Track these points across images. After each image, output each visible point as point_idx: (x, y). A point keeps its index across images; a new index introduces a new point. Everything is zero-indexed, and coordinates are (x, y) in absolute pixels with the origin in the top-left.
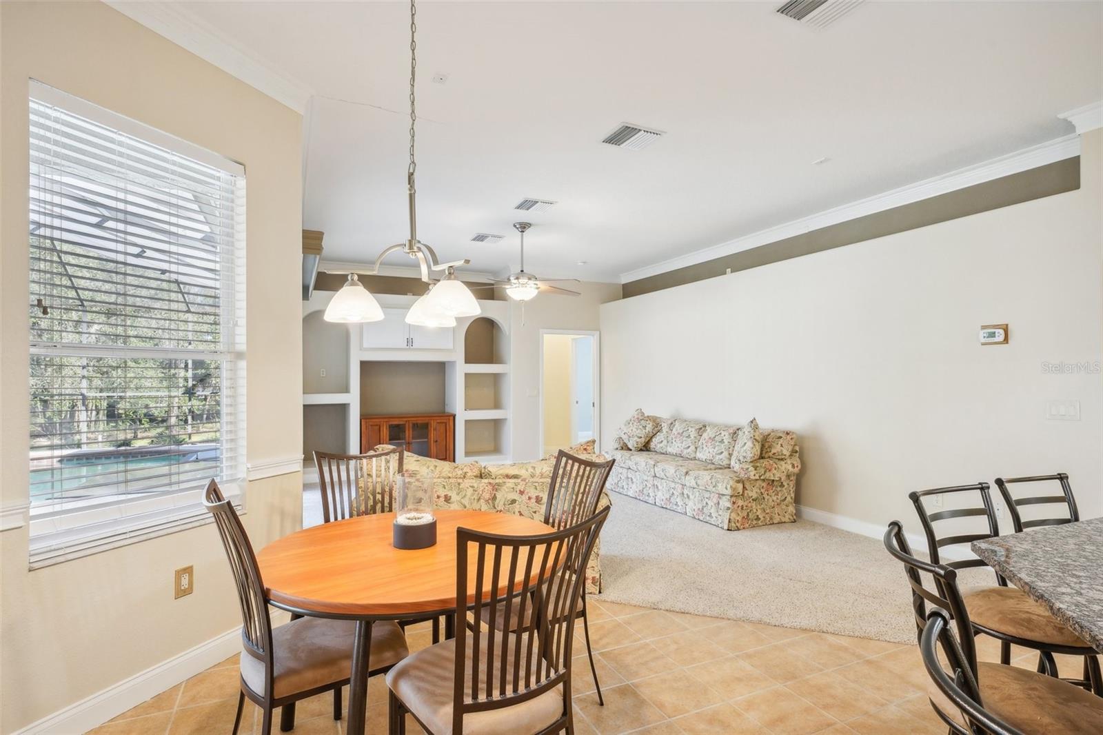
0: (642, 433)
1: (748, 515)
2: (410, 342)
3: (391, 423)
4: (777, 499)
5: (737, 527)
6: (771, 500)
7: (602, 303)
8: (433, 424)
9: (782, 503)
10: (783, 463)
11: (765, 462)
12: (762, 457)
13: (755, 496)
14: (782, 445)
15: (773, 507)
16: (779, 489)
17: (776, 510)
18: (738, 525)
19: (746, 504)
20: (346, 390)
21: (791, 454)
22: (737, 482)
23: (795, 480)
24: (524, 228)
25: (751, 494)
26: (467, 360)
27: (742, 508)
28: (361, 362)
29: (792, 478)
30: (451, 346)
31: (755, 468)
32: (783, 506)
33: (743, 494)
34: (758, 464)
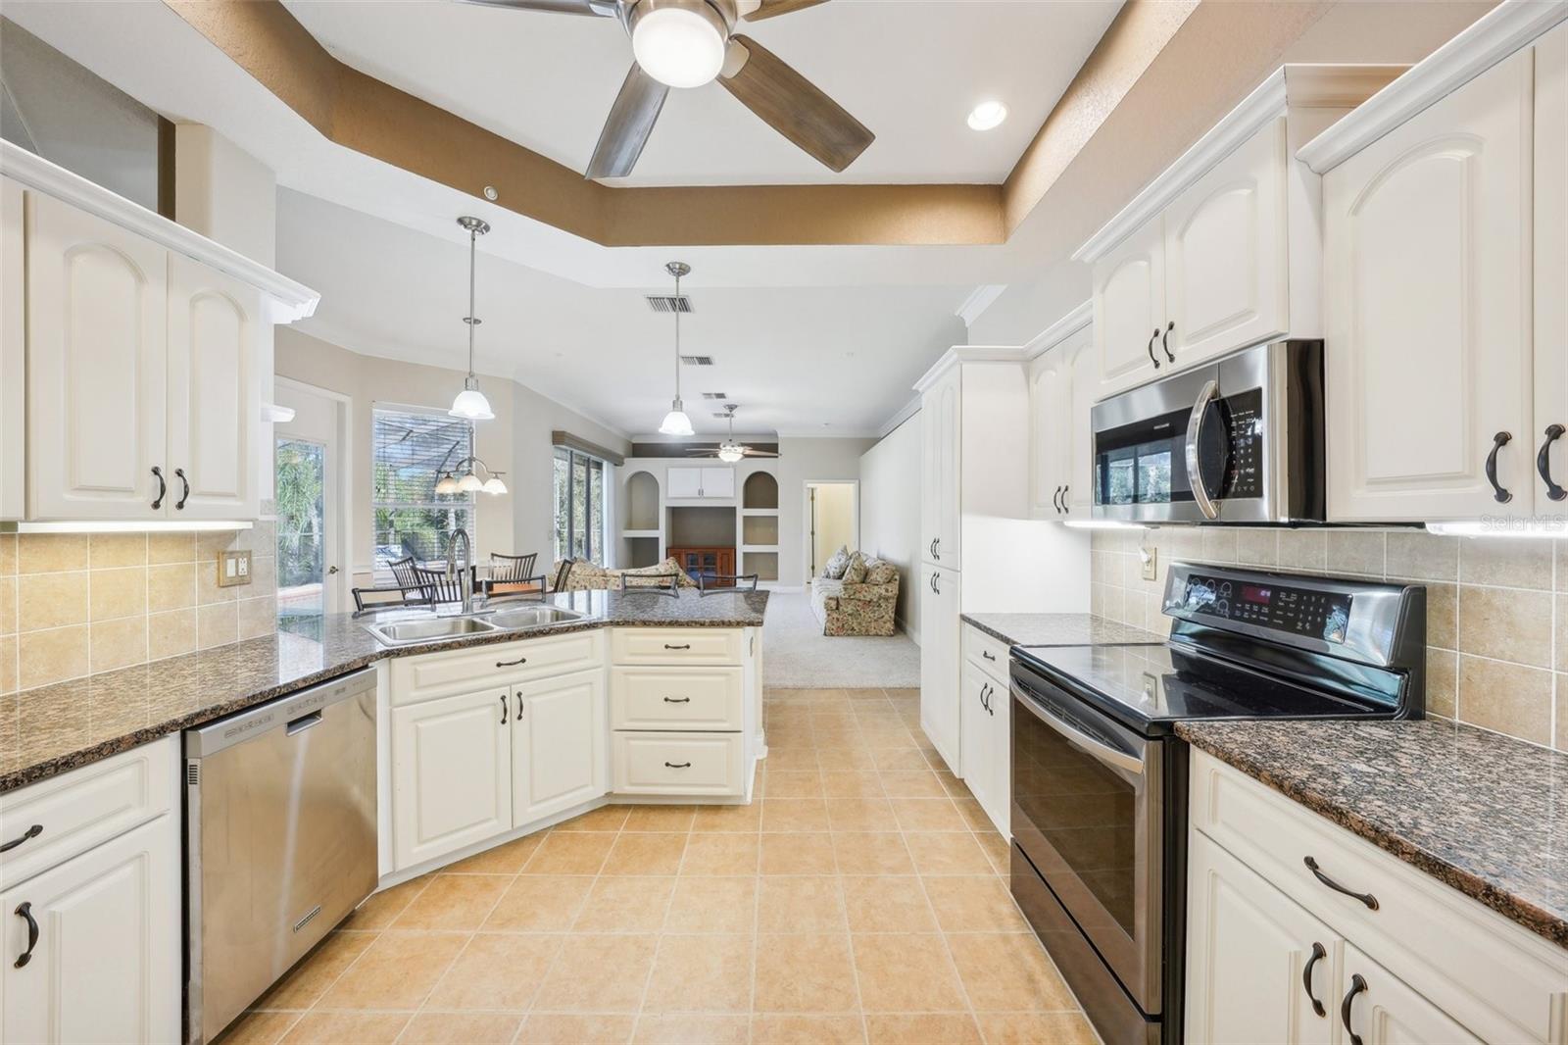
1: (844, 626)
2: (701, 492)
3: (688, 553)
4: (875, 616)
5: (833, 633)
6: (867, 616)
7: (863, 454)
8: (719, 554)
9: (880, 620)
10: (876, 587)
12: (863, 582)
13: (850, 612)
14: (876, 574)
15: (870, 622)
16: (876, 608)
17: (873, 625)
19: (841, 616)
20: (657, 527)
21: (889, 582)
22: (830, 599)
23: (893, 602)
24: (732, 408)
25: (845, 610)
26: (746, 505)
27: (838, 619)
28: (668, 508)
29: (891, 601)
30: (732, 495)
31: (845, 589)
32: (881, 622)
33: (837, 608)
34: (850, 587)
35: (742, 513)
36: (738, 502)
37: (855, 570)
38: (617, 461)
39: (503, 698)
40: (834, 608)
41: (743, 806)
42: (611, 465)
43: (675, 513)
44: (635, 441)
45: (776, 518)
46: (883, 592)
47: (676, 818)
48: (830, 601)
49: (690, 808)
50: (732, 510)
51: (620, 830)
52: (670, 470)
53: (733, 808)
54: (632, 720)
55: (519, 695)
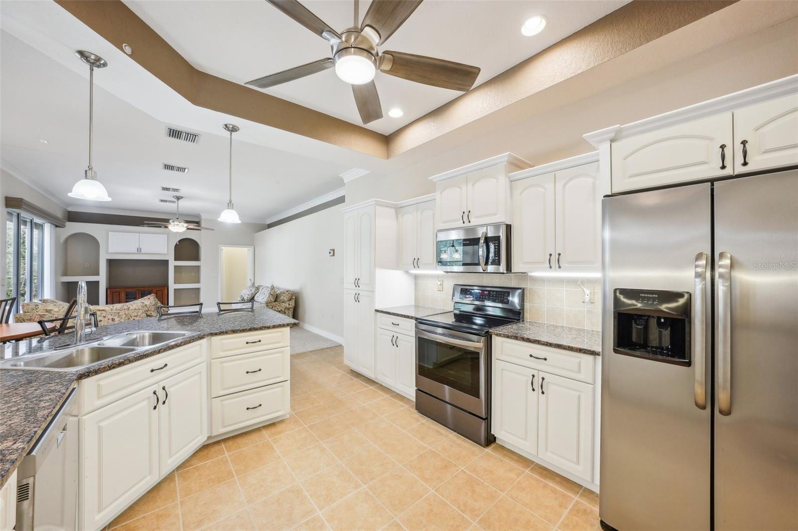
0: (250, 293)
3: (127, 291)
7: (257, 232)
10: (283, 303)
11: (274, 303)
12: (276, 301)
20: (97, 274)
21: (290, 300)
23: (292, 310)
24: (178, 198)
26: (177, 258)
28: (107, 260)
30: (166, 252)
34: (269, 304)
35: (172, 264)
36: (171, 257)
37: (272, 295)
38: (57, 224)
39: (155, 393)
41: (286, 419)
42: (53, 227)
43: (112, 264)
44: (70, 209)
45: (198, 267)
46: (287, 305)
47: (255, 437)
49: (258, 430)
50: (166, 263)
51: (226, 453)
52: (110, 233)
53: (282, 421)
54: (226, 389)
55: (164, 388)
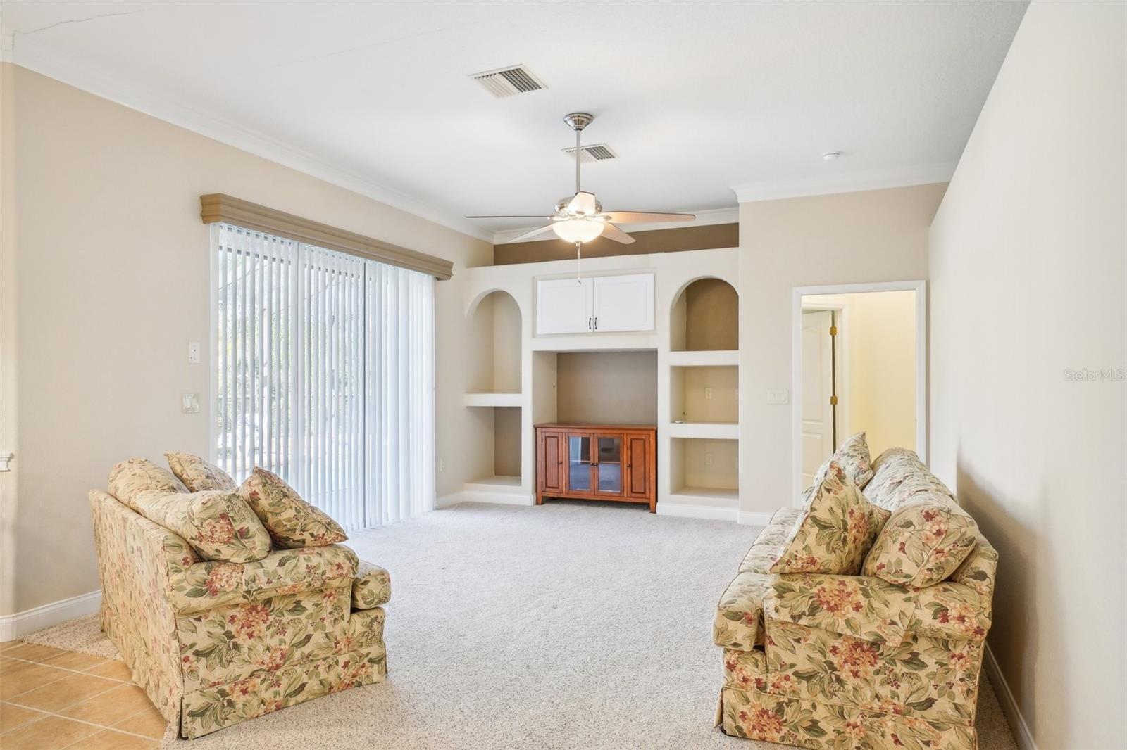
1: (780, 709)
2: (593, 323)
4: (894, 695)
5: (739, 729)
6: (868, 693)
7: (933, 219)
8: (629, 438)
9: (917, 714)
10: (896, 598)
11: (830, 585)
13: (803, 666)
14: (902, 549)
15: (878, 716)
16: (900, 668)
17: (889, 725)
18: (745, 726)
19: (772, 678)
22: (735, 616)
25: (787, 658)
27: (761, 686)
28: (540, 355)
29: (961, 649)
30: (651, 327)
31: (782, 592)
32: (921, 720)
33: (760, 647)
34: (797, 585)
35: (669, 359)
36: (661, 339)
37: (823, 526)
40: (747, 646)
45: (734, 369)
46: (926, 618)
48: (732, 625)
50: (649, 358)
52: (540, 284)
